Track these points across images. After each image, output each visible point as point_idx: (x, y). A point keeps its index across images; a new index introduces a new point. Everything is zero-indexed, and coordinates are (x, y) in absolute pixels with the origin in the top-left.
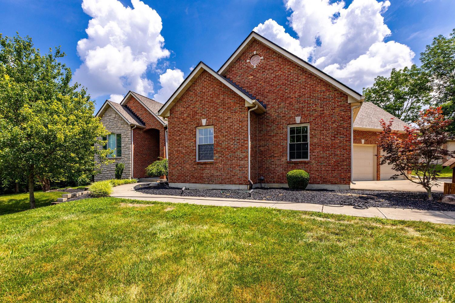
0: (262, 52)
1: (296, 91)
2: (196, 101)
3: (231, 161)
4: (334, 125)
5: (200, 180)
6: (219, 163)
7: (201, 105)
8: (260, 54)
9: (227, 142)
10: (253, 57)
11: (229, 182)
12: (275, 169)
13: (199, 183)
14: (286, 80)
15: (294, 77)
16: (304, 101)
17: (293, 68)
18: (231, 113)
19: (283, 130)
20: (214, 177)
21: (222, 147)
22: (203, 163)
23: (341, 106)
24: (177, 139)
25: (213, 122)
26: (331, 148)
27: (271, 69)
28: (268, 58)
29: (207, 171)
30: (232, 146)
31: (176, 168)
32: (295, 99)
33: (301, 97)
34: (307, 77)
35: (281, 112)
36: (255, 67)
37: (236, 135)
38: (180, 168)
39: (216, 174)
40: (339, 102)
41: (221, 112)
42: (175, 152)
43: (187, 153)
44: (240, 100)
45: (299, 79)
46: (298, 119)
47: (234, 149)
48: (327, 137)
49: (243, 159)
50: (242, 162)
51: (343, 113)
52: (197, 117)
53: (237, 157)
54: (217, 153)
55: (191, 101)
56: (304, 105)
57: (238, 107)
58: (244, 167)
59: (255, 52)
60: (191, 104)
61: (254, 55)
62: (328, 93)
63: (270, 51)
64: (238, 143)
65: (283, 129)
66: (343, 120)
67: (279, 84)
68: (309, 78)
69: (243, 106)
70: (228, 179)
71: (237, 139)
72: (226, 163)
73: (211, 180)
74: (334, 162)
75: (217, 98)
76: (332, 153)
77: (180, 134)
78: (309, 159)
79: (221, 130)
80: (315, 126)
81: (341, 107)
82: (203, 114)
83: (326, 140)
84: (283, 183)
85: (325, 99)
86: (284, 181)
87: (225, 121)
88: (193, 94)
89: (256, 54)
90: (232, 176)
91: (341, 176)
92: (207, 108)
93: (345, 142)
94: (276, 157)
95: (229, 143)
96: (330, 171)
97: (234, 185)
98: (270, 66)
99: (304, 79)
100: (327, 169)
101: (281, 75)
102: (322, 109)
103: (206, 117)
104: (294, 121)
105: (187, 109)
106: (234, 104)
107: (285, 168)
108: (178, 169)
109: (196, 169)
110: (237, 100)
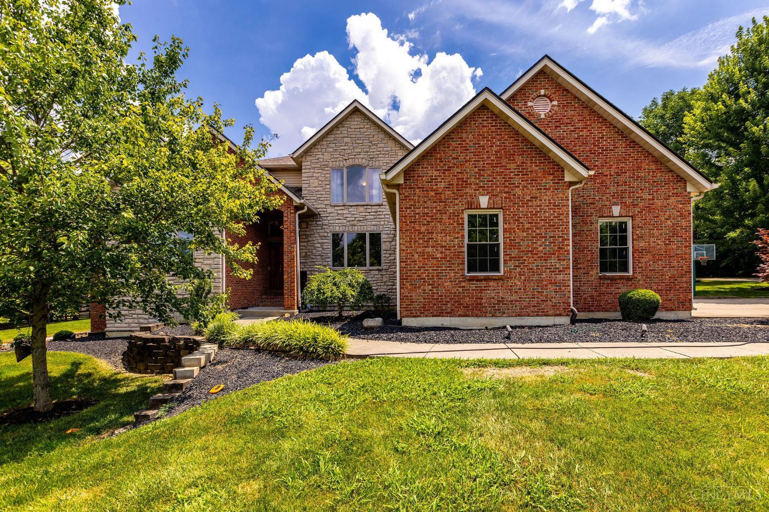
0: (554, 93)
1: (612, 165)
2: (466, 161)
3: (539, 275)
4: (669, 222)
5: (476, 310)
6: (515, 278)
7: (476, 170)
8: (551, 95)
9: (531, 240)
10: (537, 99)
11: (535, 312)
12: (579, 289)
13: (473, 316)
14: (596, 146)
15: (609, 143)
16: (624, 182)
17: (606, 127)
18: (538, 189)
19: (591, 226)
20: (506, 304)
21: (520, 248)
22: (482, 278)
23: (677, 195)
24: (423, 229)
25: (502, 203)
26: (664, 257)
27: (570, 123)
28: (565, 106)
29: (490, 293)
30: (541, 248)
31: (419, 287)
32: (611, 178)
33: (619, 175)
34: (628, 145)
35: (588, 196)
36: (543, 116)
37: (547, 228)
38: (430, 287)
39: (508, 297)
40: (675, 189)
41: (519, 187)
42: (416, 256)
43: (444, 258)
44: (554, 168)
45: (616, 148)
46: (616, 210)
47: (545, 254)
48: (659, 239)
49: (561, 271)
50: (561, 277)
51: (681, 206)
52: (468, 190)
53: (550, 269)
54: (511, 261)
55: (454, 159)
56: (624, 188)
57: (552, 180)
58: (563, 286)
59: (542, 92)
60: (455, 164)
61: (540, 96)
62: (659, 174)
63: (569, 94)
64: (552, 243)
65: (591, 223)
66: (680, 216)
67: (583, 151)
68: (632, 147)
69: (561, 180)
70: (533, 306)
71: (550, 237)
72: (529, 278)
73: (498, 310)
74: (670, 277)
75: (509, 160)
76: (666, 265)
77: (428, 222)
78: (631, 273)
79: (518, 218)
80: (641, 222)
81: (679, 196)
82: (481, 187)
83: (658, 244)
84: (592, 311)
85: (655, 182)
86: (595, 308)
87: (525, 204)
88: (458, 147)
89: (545, 96)
90: (541, 301)
91: (679, 299)
92: (490, 176)
93: (684, 249)
94: (580, 268)
95: (535, 243)
96: (664, 292)
97: (544, 317)
98: (568, 118)
99: (624, 147)
100: (660, 287)
101: (588, 136)
102: (651, 197)
103: (488, 193)
104: (610, 212)
105: (444, 173)
106: (543, 174)
107: (595, 286)
108: (424, 290)
109: (466, 290)
110: (548, 168)
